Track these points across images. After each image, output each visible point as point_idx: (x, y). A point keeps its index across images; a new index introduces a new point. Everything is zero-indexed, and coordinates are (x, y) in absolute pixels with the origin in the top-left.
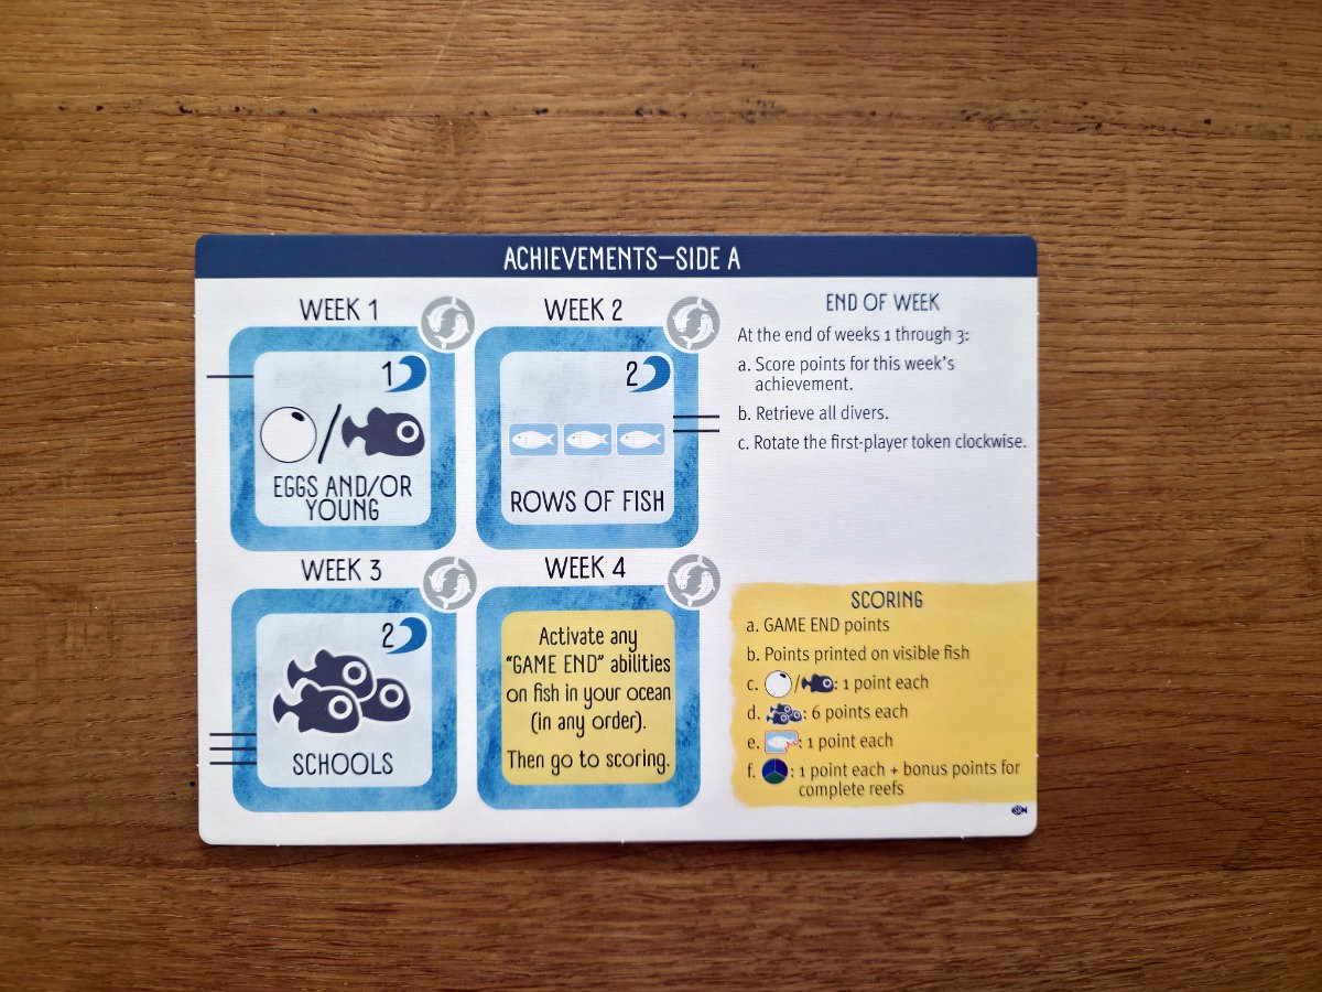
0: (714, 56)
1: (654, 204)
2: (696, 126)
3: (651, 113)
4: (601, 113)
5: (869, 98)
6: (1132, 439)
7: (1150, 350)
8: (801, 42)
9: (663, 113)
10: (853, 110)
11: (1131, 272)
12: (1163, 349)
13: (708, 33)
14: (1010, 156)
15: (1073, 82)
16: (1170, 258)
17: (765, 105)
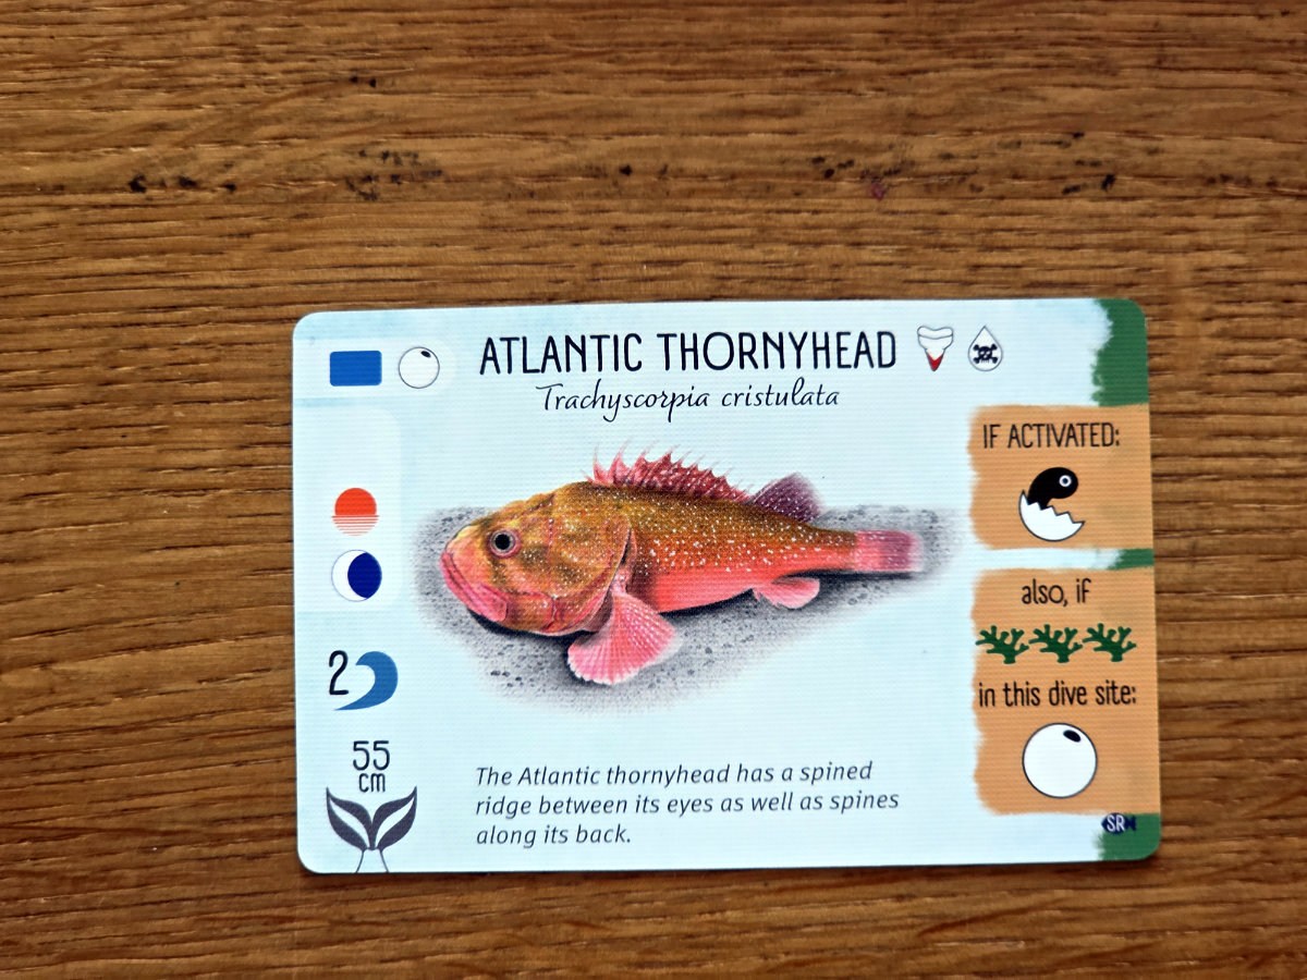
0: (292, 65)
1: (167, 372)
2: (255, 209)
3: (162, 185)
4: (60, 188)
5: (617, 140)
6: (1205, 847)
7: (1235, 653)
8: (476, 31)
9: (186, 183)
10: (583, 164)
11: (1189, 487)
12: (1264, 651)
13: (280, 18)
14: (920, 251)
15: (1051, 92)
16: (1273, 456)
17: (398, 162)
